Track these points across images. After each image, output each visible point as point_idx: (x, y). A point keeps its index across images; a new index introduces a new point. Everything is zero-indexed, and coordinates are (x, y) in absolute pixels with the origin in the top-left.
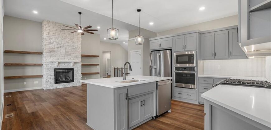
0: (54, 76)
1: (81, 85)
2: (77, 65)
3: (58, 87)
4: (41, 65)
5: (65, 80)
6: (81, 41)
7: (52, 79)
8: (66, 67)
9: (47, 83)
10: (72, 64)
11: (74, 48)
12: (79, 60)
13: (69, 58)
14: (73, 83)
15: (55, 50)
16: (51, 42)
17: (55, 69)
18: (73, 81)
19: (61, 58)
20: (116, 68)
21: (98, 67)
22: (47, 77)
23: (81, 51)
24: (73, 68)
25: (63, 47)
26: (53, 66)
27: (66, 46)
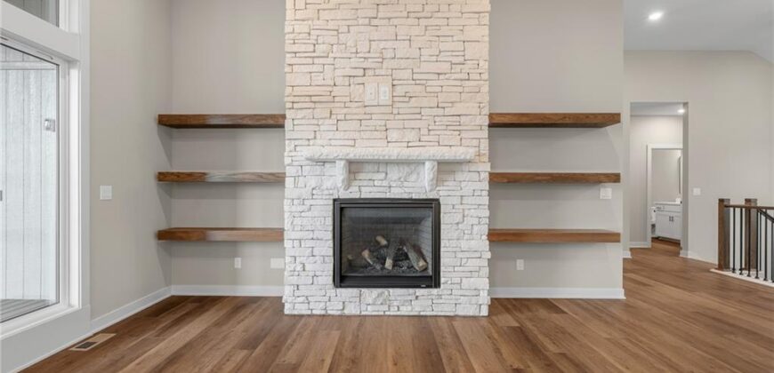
0: (330, 243)
1: (485, 312)
2: (459, 176)
3: (352, 310)
4: (277, 180)
5: (394, 266)
6: (486, 20)
7: (319, 259)
8: (397, 193)
9: (295, 280)
10: (427, 172)
11: (445, 67)
12: (472, 143)
13: (411, 136)
14: (434, 291)
15: (336, 91)
16: (321, 49)
17: (335, 200)
18: (432, 280)
19: (367, 135)
20: (737, 199)
21: (607, 191)
22: (296, 244)
23: (485, 89)
24: (431, 196)
25: (378, 72)
26: (328, 184)
27: (394, 64)
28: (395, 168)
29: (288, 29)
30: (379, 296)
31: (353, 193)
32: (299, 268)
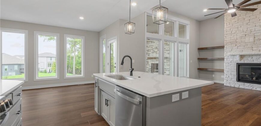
0: (236, 72)
3: (242, 87)
4: (223, 59)
5: (256, 79)
7: (233, 75)
8: (256, 62)
9: (227, 79)
15: (237, 40)
16: (233, 32)
17: (237, 63)
22: (227, 72)
25: (249, 35)
26: (235, 60)
27: (255, 32)
28: (255, 56)
29: (225, 30)
30: (250, 85)
31: (242, 62)
32: (228, 77)
